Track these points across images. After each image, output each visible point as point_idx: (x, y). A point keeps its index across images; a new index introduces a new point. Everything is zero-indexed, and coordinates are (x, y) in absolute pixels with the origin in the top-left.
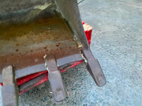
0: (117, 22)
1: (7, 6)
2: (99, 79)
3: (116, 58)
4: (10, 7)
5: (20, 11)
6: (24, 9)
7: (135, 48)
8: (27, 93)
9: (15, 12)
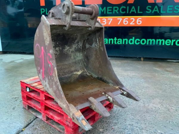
5: (66, 76)
6: (68, 74)
9: (63, 76)
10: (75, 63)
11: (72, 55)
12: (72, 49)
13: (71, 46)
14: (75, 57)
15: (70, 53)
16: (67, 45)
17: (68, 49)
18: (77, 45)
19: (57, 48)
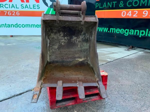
0: (135, 79)
1: (62, 57)
2: (104, 95)
3: (127, 102)
4: (64, 57)
5: (68, 60)
6: (71, 59)
7: (145, 98)
8: (60, 108)
9: (65, 60)
10: (81, 51)
11: (79, 44)
12: (79, 39)
13: (78, 37)
14: (82, 46)
15: (77, 42)
16: (75, 36)
17: (75, 39)
18: (84, 36)
19: (66, 38)
